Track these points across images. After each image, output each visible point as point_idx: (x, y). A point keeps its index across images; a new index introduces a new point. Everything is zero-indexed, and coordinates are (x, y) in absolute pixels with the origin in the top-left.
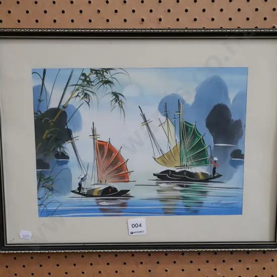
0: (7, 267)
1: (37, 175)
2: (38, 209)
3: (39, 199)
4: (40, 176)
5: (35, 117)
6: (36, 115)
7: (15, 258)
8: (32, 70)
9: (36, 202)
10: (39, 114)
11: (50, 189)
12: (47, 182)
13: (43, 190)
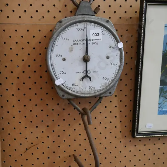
0: (135, 146)
1: (160, 89)
2: (158, 110)
3: (159, 104)
4: (161, 90)
5: (163, 54)
6: (163, 53)
7: (140, 140)
8: (165, 24)
9: (157, 106)
10: (166, 52)
11: (166, 98)
12: (165, 93)
13: (162, 98)
